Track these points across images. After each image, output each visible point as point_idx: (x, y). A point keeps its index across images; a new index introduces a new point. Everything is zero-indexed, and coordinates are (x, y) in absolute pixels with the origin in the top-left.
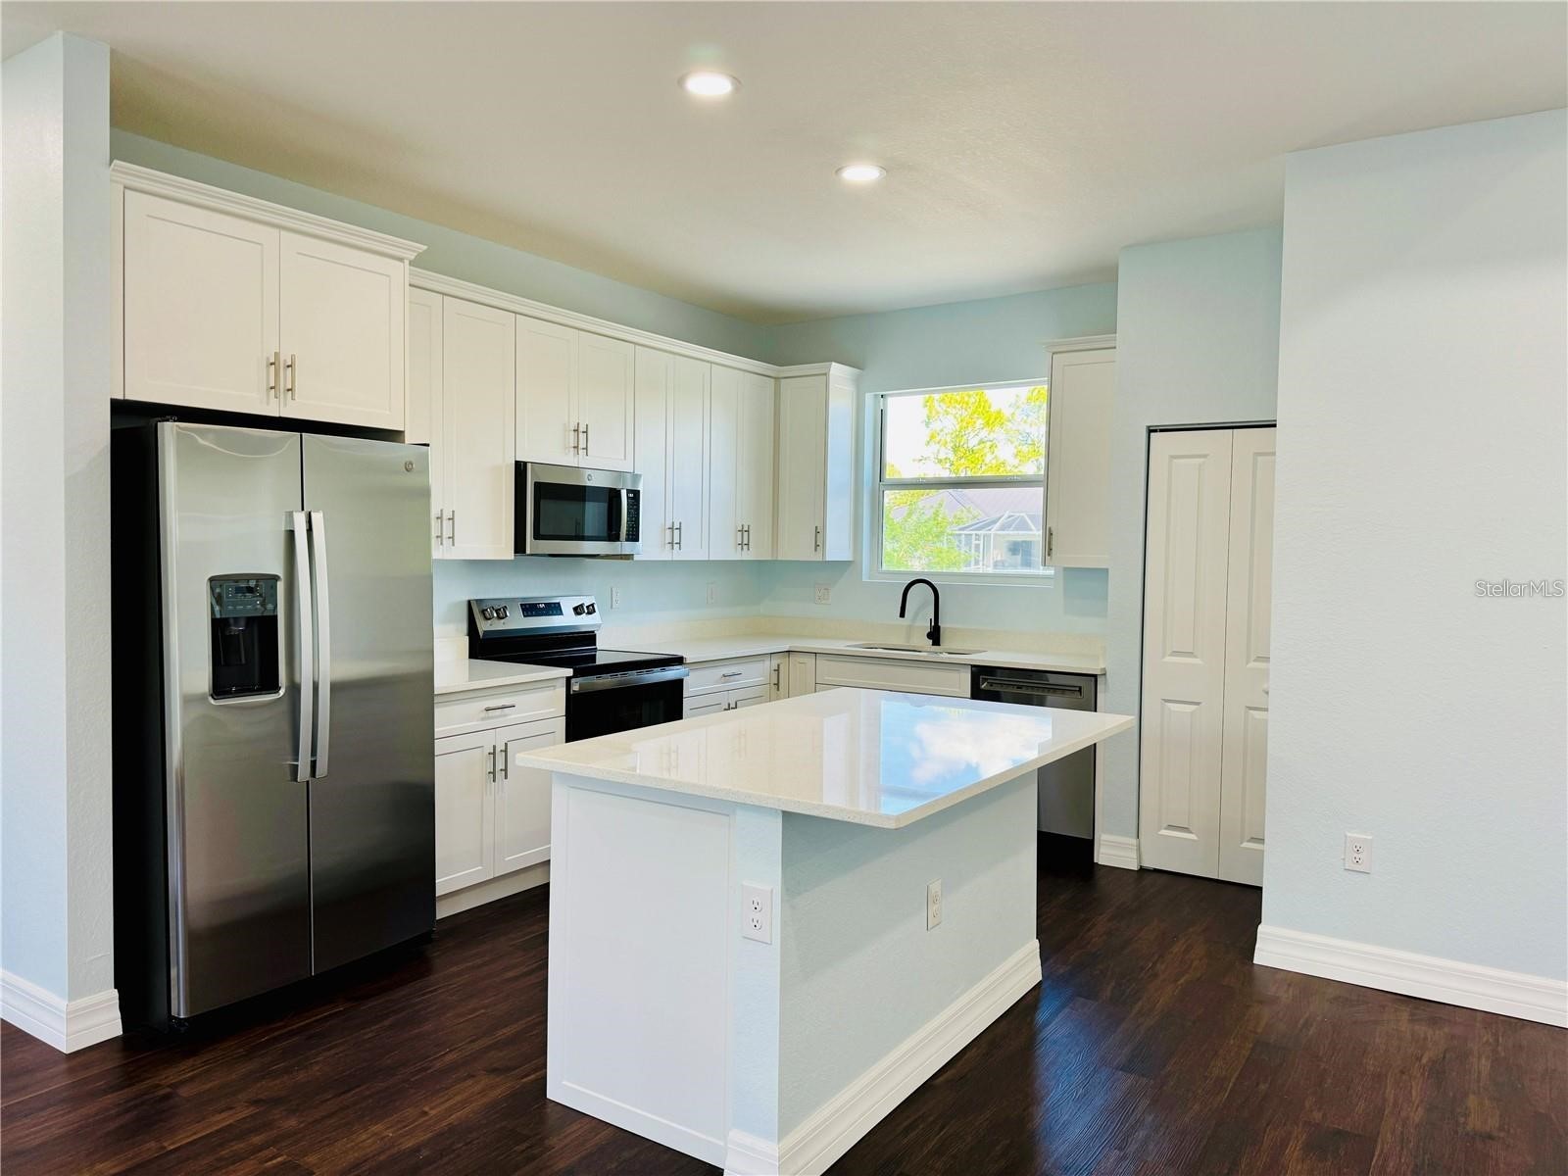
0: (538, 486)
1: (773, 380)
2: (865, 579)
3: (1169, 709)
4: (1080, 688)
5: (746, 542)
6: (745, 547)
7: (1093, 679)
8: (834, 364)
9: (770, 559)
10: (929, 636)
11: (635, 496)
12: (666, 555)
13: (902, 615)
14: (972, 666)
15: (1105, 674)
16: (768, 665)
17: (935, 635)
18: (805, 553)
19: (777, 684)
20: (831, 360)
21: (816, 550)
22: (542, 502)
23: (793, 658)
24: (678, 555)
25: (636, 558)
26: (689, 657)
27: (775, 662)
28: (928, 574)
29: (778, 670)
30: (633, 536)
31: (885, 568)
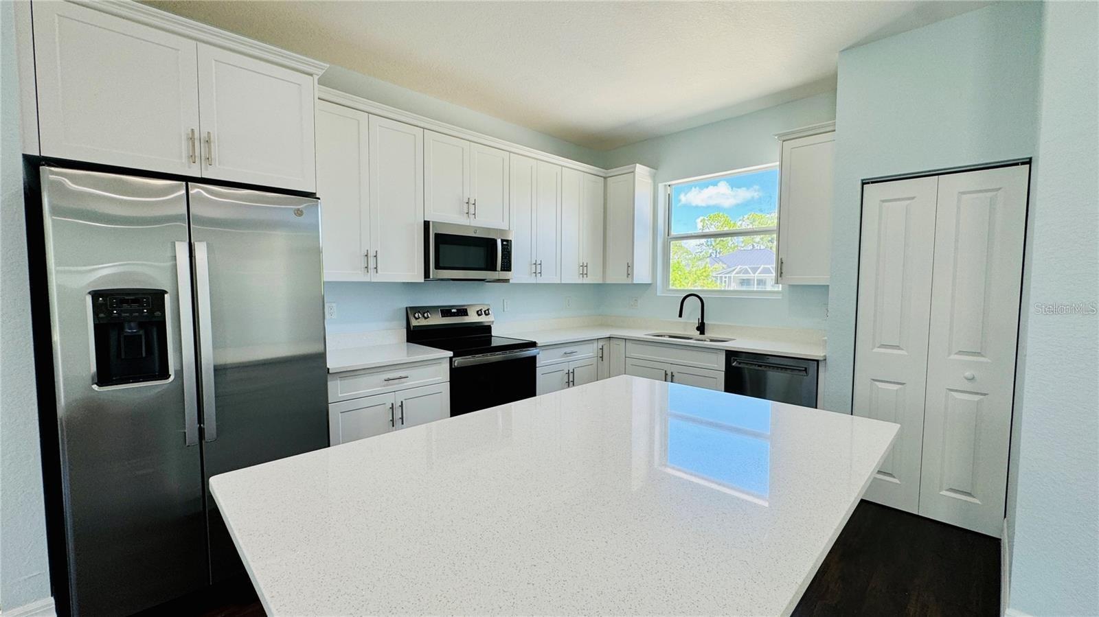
0: (437, 236)
1: (602, 178)
2: (658, 294)
3: (877, 386)
4: (806, 369)
5: (585, 272)
6: (585, 276)
7: (816, 363)
8: (637, 165)
9: (601, 282)
10: (698, 329)
11: (507, 245)
12: (532, 280)
13: (680, 315)
14: (726, 351)
15: (825, 360)
16: (595, 347)
17: (701, 328)
18: (621, 279)
19: (602, 357)
20: (635, 163)
21: (628, 277)
22: (441, 246)
23: (613, 342)
24: (540, 280)
25: (511, 281)
26: (540, 342)
27: (601, 344)
28: (696, 291)
29: (602, 349)
30: (507, 267)
31: (671, 287)
